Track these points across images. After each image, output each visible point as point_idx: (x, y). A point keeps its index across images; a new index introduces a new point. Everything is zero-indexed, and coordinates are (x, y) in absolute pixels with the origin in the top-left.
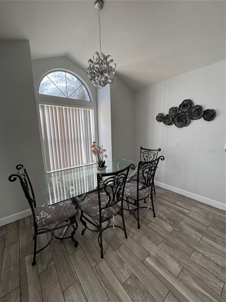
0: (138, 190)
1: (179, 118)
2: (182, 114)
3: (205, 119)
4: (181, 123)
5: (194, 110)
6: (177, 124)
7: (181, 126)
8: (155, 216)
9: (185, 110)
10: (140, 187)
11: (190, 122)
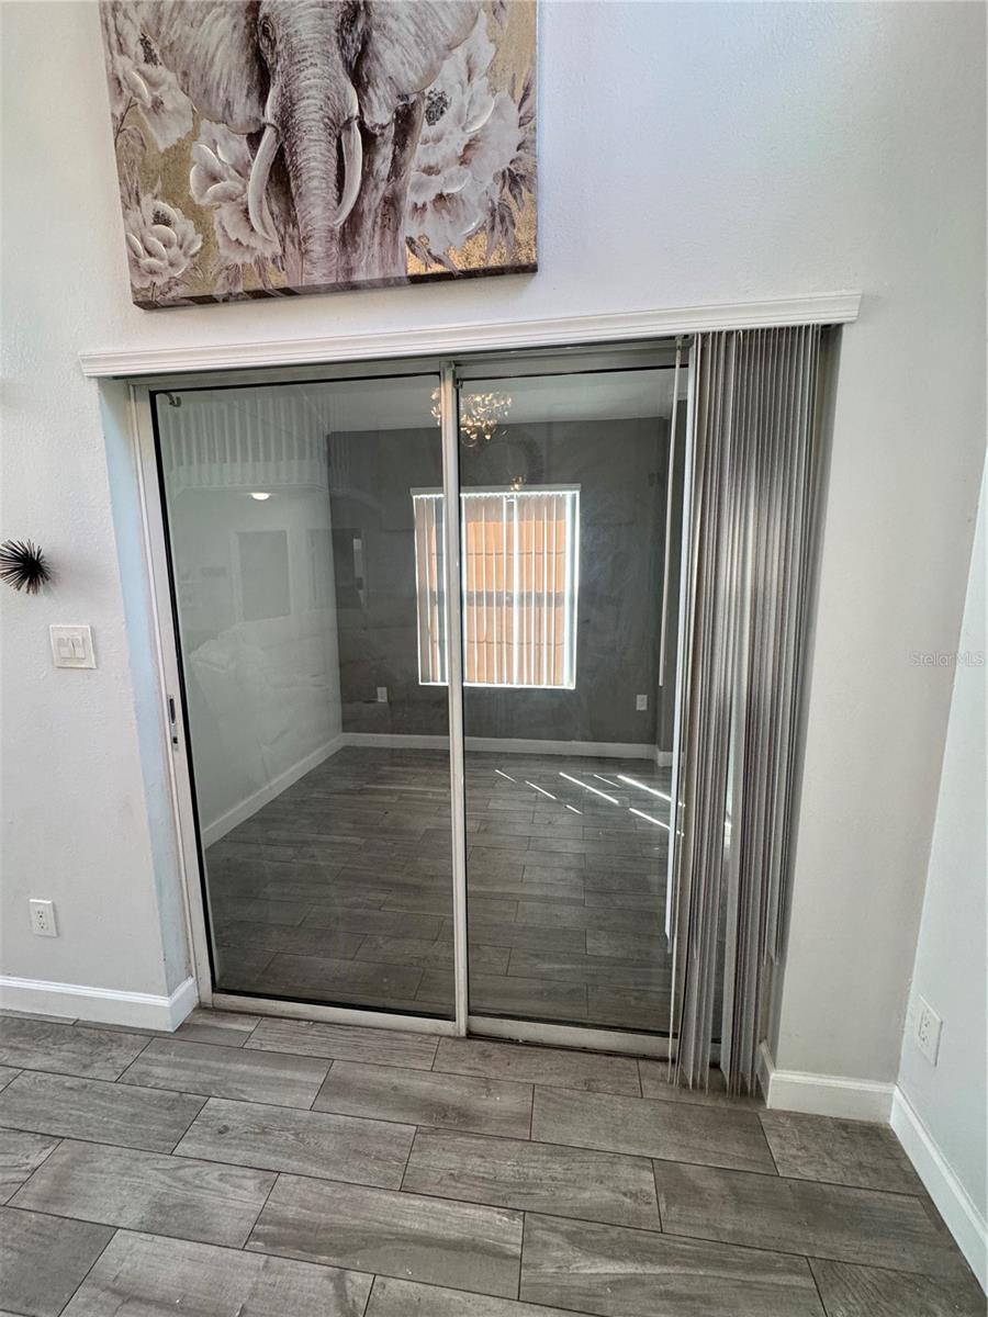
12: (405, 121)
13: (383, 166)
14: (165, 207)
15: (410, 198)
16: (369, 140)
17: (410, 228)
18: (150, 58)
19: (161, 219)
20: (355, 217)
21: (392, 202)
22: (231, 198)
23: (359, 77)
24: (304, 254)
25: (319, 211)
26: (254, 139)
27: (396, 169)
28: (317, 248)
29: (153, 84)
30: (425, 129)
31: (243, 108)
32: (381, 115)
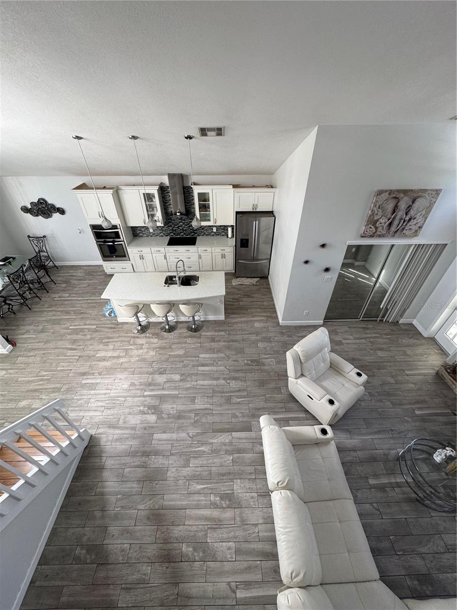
0: (36, 274)
2: (43, 209)
3: (60, 214)
4: (46, 215)
5: (50, 207)
6: (42, 215)
7: (47, 218)
8: (55, 284)
9: (44, 206)
10: (36, 272)
11: (52, 215)
12: (410, 220)
13: (404, 224)
14: (372, 226)
15: (406, 228)
16: (404, 221)
17: (404, 232)
18: (379, 208)
19: (370, 228)
20: (398, 229)
21: (404, 229)
22: (382, 226)
23: (406, 214)
24: (389, 233)
25: (393, 229)
26: (389, 220)
27: (406, 225)
28: (391, 233)
29: (378, 211)
30: (412, 221)
31: (389, 216)
32: (407, 219)
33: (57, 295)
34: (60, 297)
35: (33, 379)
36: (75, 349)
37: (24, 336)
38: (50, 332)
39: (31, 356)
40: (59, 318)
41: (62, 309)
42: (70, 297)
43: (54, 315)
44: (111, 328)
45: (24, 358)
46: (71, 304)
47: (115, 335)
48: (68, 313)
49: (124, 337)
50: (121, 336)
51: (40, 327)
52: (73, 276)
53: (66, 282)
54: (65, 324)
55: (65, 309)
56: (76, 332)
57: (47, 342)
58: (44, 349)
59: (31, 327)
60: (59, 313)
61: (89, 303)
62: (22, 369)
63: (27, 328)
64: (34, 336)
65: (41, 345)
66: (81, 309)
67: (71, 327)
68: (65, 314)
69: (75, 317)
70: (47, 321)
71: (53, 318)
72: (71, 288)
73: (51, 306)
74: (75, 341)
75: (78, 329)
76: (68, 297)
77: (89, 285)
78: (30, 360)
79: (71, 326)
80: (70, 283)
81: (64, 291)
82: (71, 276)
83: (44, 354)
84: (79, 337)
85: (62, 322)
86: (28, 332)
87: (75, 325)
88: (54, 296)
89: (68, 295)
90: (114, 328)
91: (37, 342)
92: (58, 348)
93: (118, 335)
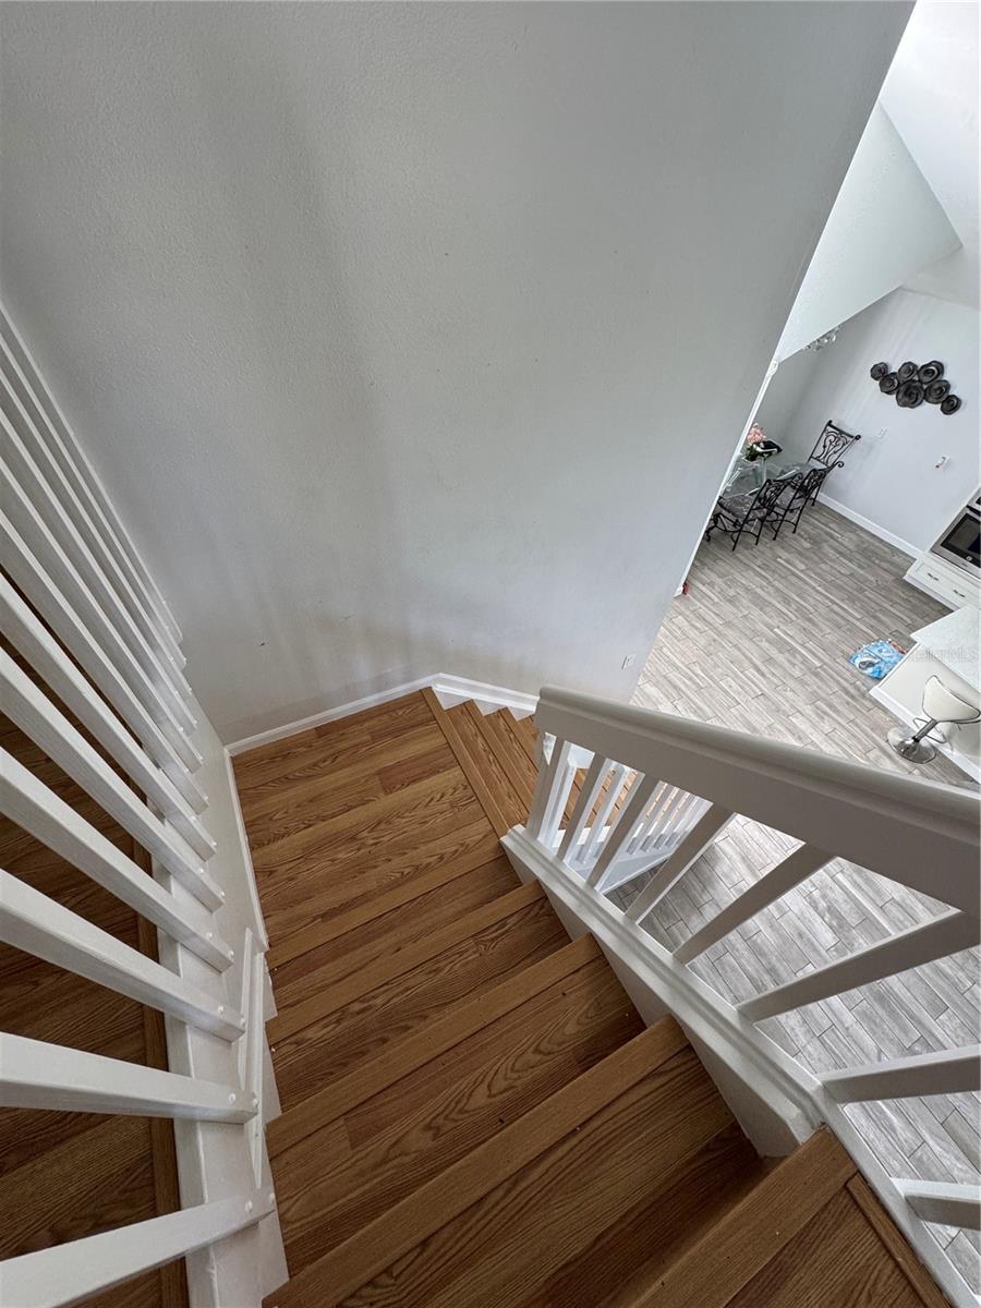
1: (908, 389)
2: (917, 384)
3: (942, 409)
4: (907, 399)
5: (936, 386)
6: (900, 397)
7: (904, 405)
9: (926, 379)
11: (919, 404)
33: (785, 555)
34: (788, 562)
35: (680, 665)
36: (763, 675)
37: (703, 589)
38: (741, 612)
39: (697, 628)
40: (767, 597)
41: (780, 586)
42: (806, 574)
43: (762, 587)
44: (847, 693)
45: (686, 623)
46: (801, 588)
47: (846, 712)
48: (786, 600)
49: (862, 731)
50: (857, 725)
51: (732, 592)
52: (832, 537)
53: (815, 541)
54: (771, 617)
55: (786, 591)
56: (781, 645)
57: (728, 624)
58: (719, 634)
59: (719, 581)
60: (771, 589)
61: (833, 611)
62: (676, 637)
63: (714, 577)
64: (716, 600)
65: (718, 622)
66: (813, 611)
67: (776, 630)
68: (780, 599)
69: (794, 618)
70: (747, 590)
71: (759, 590)
72: (816, 559)
73: (765, 567)
74: (770, 660)
75: (788, 643)
76: (802, 571)
77: (852, 574)
78: (693, 633)
79: (778, 627)
80: (820, 548)
81: (800, 553)
82: (827, 533)
83: (715, 640)
84: (780, 658)
85: (767, 609)
86: (711, 585)
87: (785, 633)
88: (780, 552)
89: (803, 567)
90: (853, 697)
91: (714, 613)
92: (739, 649)
93: (852, 717)
